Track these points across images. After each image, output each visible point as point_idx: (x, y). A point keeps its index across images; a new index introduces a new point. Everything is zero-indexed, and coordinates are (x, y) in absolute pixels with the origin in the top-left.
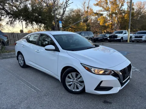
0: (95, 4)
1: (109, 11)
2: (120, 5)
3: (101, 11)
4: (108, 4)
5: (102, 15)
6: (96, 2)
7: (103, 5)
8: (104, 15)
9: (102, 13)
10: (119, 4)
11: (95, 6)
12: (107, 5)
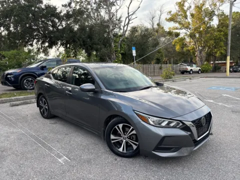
0: (168, 18)
1: (190, 29)
2: (206, 19)
3: (177, 29)
4: (188, 18)
5: (177, 35)
7: (179, 20)
8: (181, 36)
9: (178, 31)
11: (168, 22)
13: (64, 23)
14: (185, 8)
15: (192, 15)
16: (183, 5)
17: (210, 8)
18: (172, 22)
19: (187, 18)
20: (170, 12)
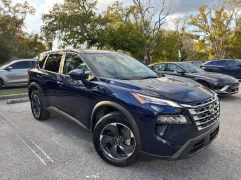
1: (209, 32)
2: (225, 22)
3: (196, 32)
5: (198, 37)
6: (190, 20)
7: (199, 24)
8: (201, 38)
9: (198, 34)
10: (223, 21)
11: (189, 26)
12: (207, 24)
13: (103, 28)
14: (206, 13)
15: (212, 20)
16: (203, 10)
17: (228, 13)
18: (193, 26)
19: (206, 22)
20: (191, 16)
